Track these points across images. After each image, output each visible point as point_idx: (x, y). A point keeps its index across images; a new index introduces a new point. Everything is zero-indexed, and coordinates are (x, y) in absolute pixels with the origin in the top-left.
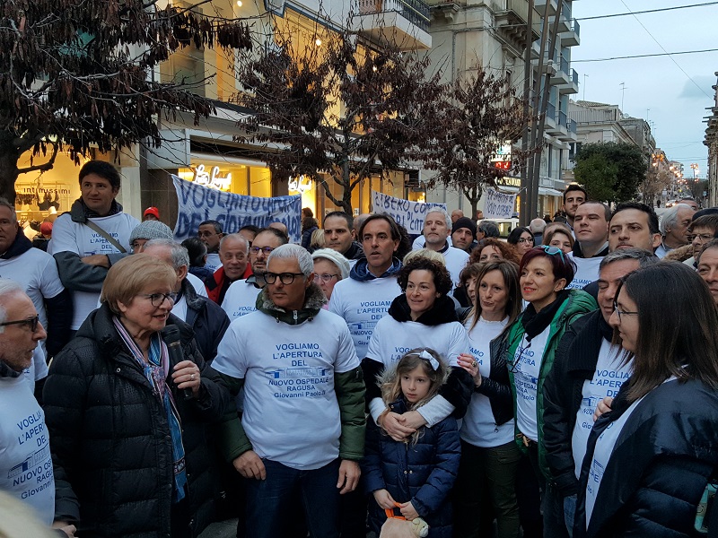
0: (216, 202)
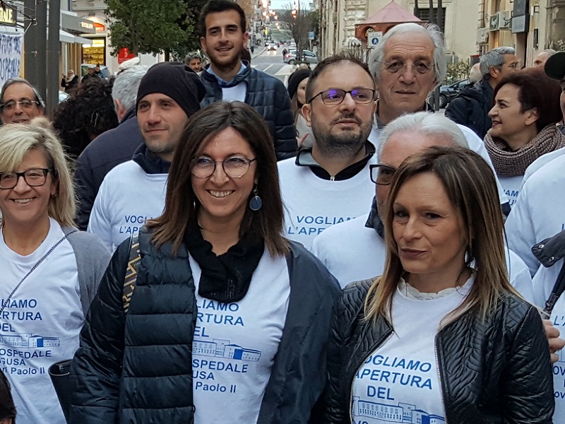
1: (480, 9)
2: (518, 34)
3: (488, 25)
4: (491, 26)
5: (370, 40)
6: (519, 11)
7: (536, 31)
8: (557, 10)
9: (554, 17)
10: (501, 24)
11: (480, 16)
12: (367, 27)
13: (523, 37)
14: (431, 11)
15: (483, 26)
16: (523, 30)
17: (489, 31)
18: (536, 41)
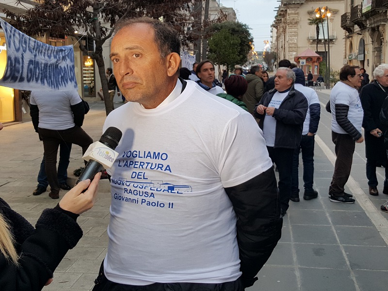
0: (27, 48)
1: (344, 52)
2: (361, 61)
3: (347, 58)
4: (349, 58)
5: (301, 62)
6: (361, 53)
7: (368, 60)
8: (376, 52)
9: (375, 55)
10: (353, 57)
11: (344, 54)
12: (299, 58)
13: (363, 62)
14: (326, 53)
15: (346, 58)
16: (363, 59)
17: (348, 60)
18: (368, 63)
